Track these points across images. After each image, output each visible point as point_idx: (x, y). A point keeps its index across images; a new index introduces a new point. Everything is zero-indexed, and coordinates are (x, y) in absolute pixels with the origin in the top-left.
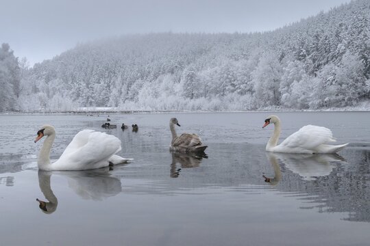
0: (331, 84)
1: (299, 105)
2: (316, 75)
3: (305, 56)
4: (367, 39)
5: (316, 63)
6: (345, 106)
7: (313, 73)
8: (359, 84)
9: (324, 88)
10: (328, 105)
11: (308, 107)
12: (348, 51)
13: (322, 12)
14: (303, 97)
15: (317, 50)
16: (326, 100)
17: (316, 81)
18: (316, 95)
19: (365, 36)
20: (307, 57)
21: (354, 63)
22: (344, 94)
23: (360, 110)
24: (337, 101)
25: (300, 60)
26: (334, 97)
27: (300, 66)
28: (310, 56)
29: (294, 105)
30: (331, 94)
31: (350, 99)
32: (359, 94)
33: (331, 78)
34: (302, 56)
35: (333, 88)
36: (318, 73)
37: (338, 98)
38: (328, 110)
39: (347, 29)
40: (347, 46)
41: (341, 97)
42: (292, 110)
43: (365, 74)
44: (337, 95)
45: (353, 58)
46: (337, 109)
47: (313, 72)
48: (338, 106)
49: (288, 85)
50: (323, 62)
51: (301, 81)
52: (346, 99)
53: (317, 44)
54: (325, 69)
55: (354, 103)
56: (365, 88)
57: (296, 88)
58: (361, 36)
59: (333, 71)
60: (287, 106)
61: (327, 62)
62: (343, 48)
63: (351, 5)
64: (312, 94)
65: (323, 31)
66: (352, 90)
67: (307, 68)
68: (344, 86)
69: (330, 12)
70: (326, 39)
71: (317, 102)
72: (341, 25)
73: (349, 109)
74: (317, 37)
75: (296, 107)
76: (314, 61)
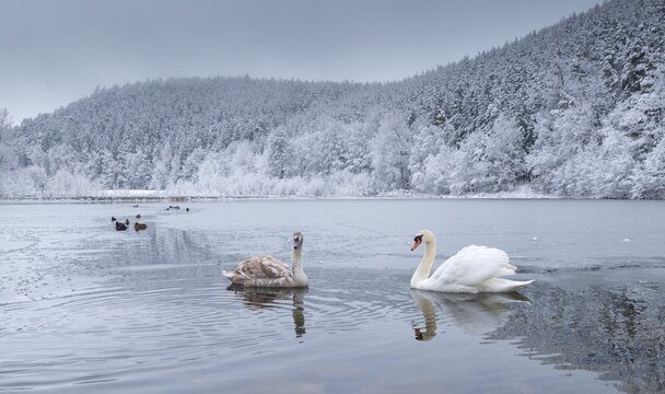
0: (480, 160)
1: (435, 189)
2: (459, 148)
3: (443, 119)
4: (526, 99)
5: (460, 130)
6: (498, 191)
7: (455, 144)
8: (517, 161)
9: (470, 165)
10: (475, 189)
11: (448, 193)
12: (502, 114)
13: (466, 58)
14: (441, 178)
15: (461, 111)
16: (473, 181)
17: (459, 155)
18: (459, 175)
19: (524, 94)
20: (447, 121)
21: (509, 132)
22: (497, 174)
23: (518, 196)
24: (488, 184)
25: (437, 124)
26: (483, 179)
27: (437, 134)
28: (451, 120)
29: (429, 189)
30: (479, 174)
31: (505, 182)
32: (516, 174)
33: (479, 151)
34: (440, 119)
35: (482, 166)
36: (461, 144)
37: (488, 179)
38: (476, 196)
39: (500, 83)
40: (500, 108)
41: (492, 178)
42: (426, 196)
43: (524, 147)
44: (488, 176)
45: (508, 124)
46: (488, 196)
47: (455, 142)
48: (488, 191)
49: (421, 161)
50: (468, 128)
51: (438, 156)
52: (499, 181)
53: (461, 103)
54: (471, 138)
55: (511, 187)
56: (524, 166)
57: (432, 164)
58: (519, 94)
59: (482, 142)
60: (419, 191)
61: (474, 128)
62: (495, 109)
63: (505, 49)
64: (453, 174)
65: (468, 85)
66: (507, 168)
67: (446, 137)
68: (497, 163)
69: (478, 58)
70: (472, 97)
71: (461, 185)
72: (492, 78)
73: (504, 195)
74: (460, 93)
75: (432, 191)
76: (456, 126)
